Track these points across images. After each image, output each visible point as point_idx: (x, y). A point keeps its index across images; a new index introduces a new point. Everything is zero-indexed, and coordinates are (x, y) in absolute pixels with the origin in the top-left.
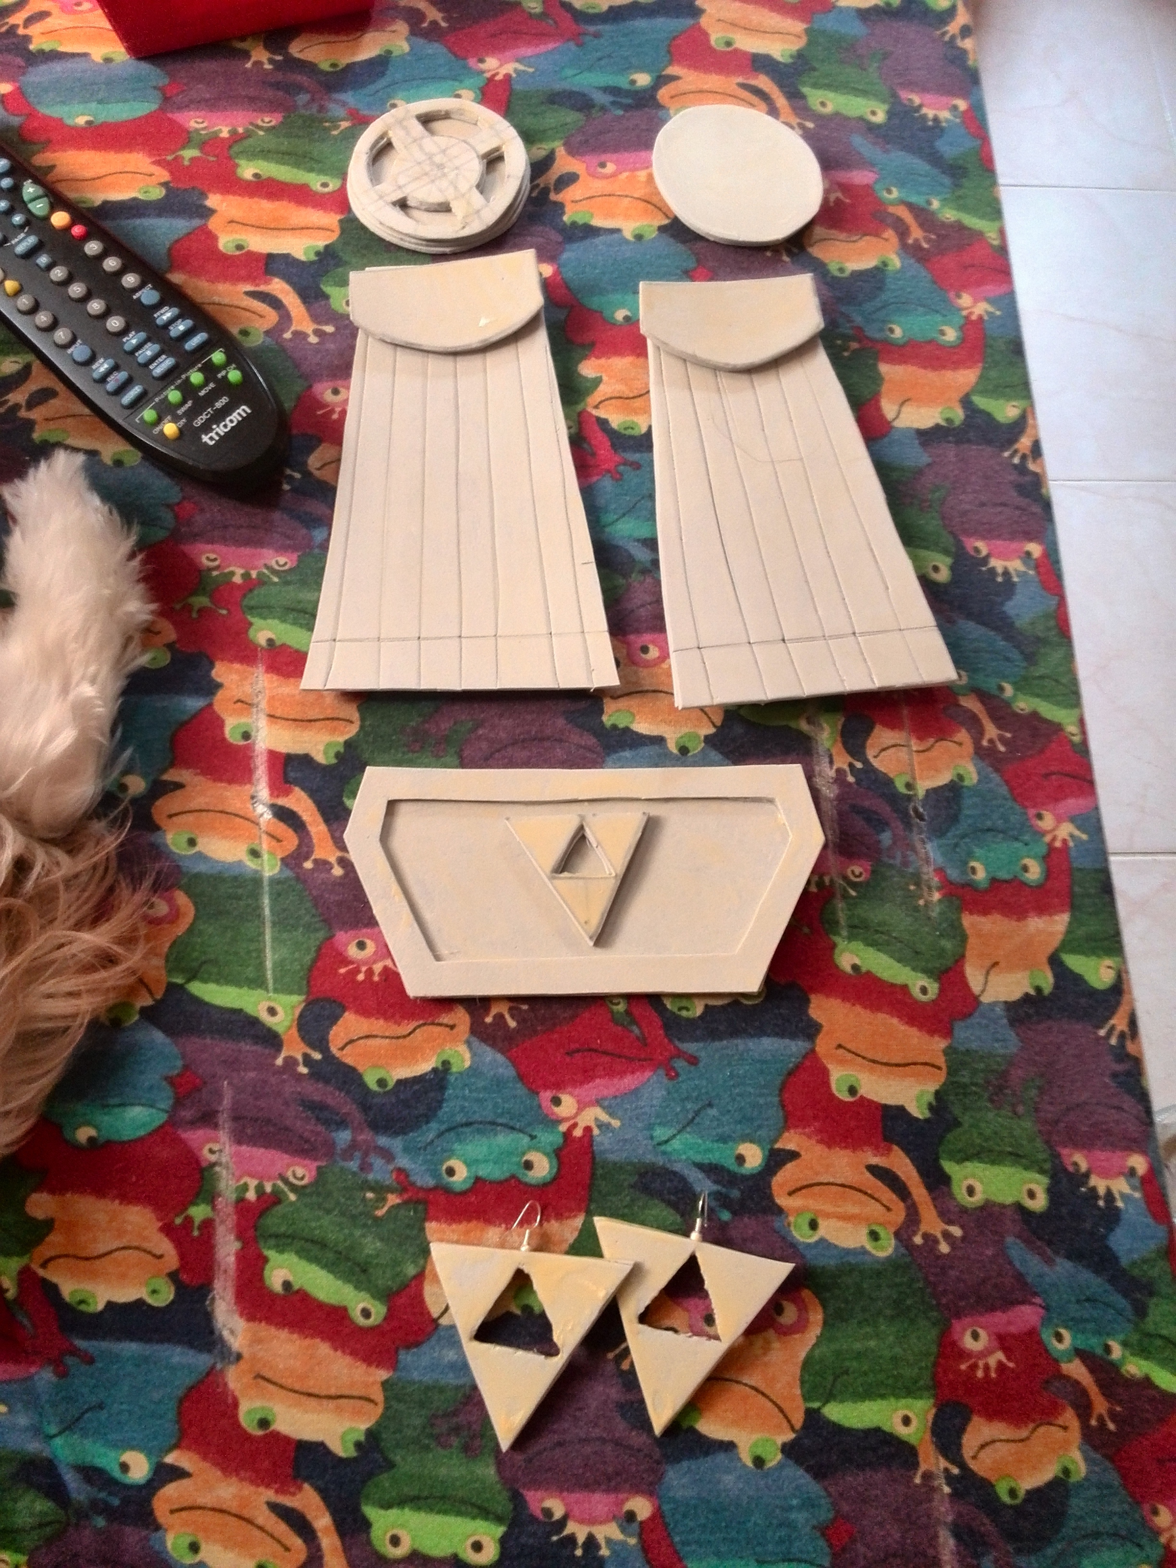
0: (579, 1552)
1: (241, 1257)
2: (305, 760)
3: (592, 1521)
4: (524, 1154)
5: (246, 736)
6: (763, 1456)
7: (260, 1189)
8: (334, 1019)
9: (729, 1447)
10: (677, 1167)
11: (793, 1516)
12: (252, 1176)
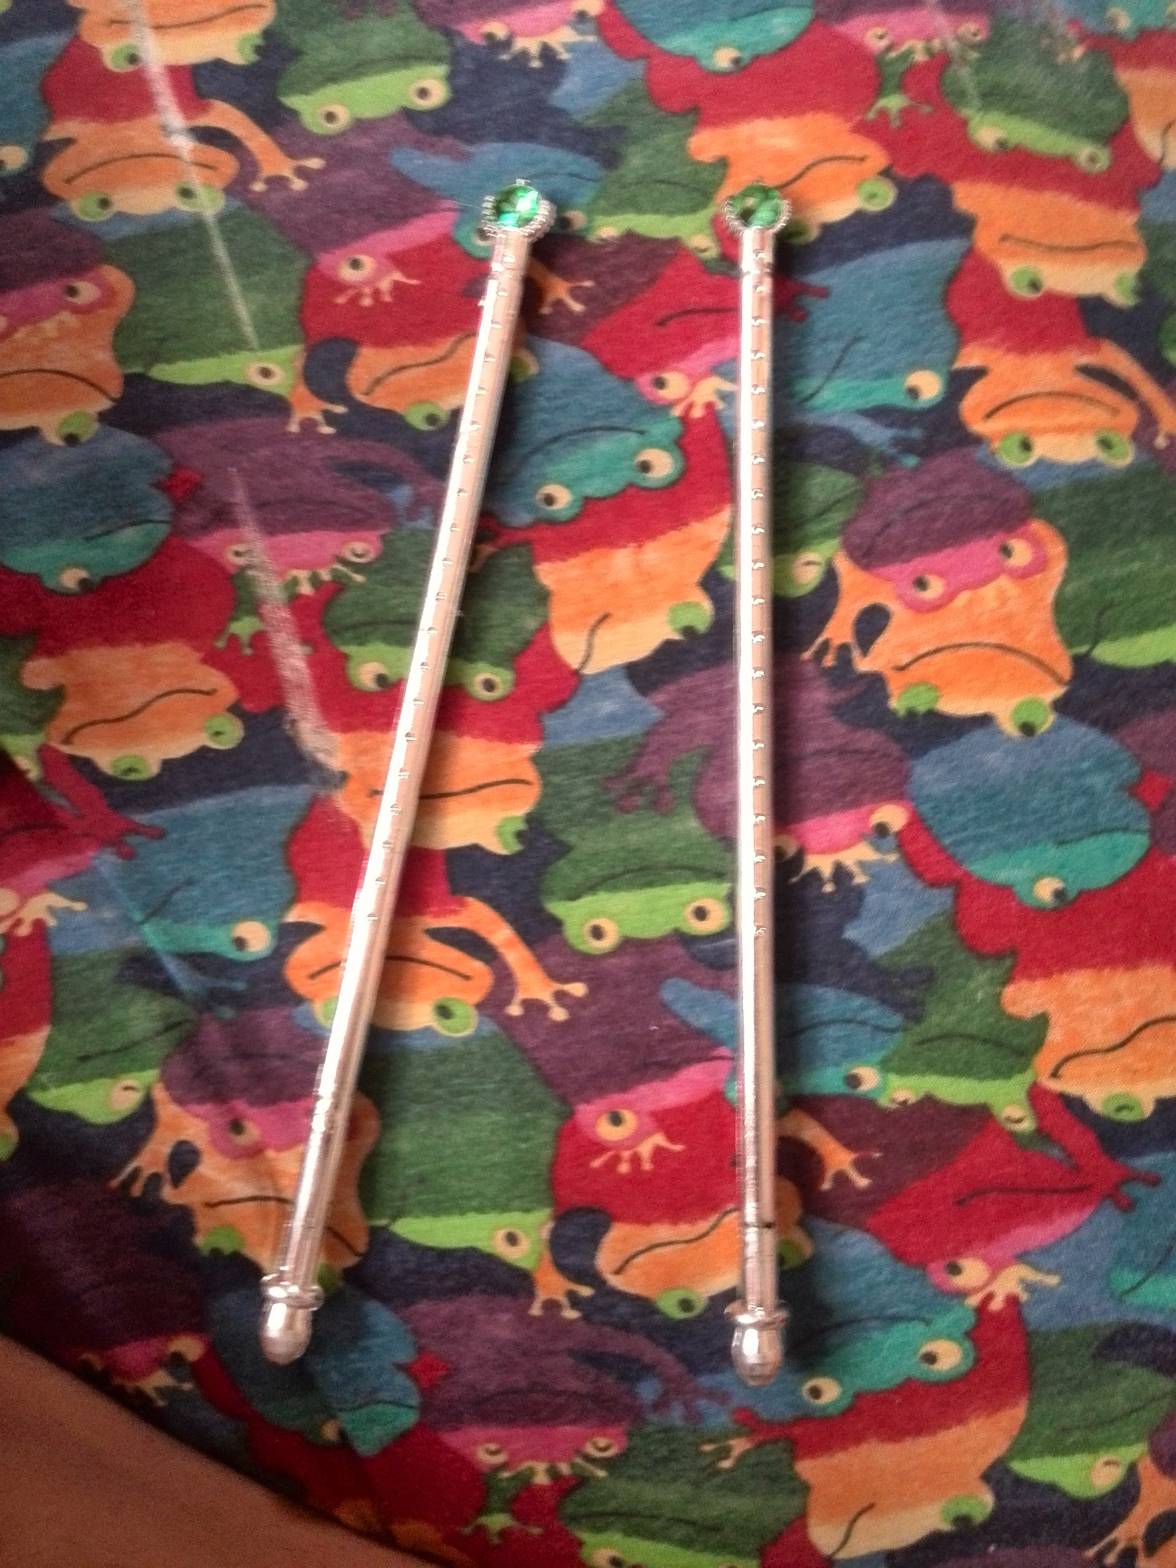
0: (829, 888)
1: (313, 662)
2: (218, 66)
3: (835, 848)
4: (636, 453)
5: (133, 59)
6: (1032, 719)
7: (315, 580)
8: (347, 360)
9: (984, 721)
10: (834, 421)
11: (1088, 781)
12: (299, 567)
